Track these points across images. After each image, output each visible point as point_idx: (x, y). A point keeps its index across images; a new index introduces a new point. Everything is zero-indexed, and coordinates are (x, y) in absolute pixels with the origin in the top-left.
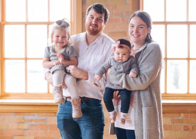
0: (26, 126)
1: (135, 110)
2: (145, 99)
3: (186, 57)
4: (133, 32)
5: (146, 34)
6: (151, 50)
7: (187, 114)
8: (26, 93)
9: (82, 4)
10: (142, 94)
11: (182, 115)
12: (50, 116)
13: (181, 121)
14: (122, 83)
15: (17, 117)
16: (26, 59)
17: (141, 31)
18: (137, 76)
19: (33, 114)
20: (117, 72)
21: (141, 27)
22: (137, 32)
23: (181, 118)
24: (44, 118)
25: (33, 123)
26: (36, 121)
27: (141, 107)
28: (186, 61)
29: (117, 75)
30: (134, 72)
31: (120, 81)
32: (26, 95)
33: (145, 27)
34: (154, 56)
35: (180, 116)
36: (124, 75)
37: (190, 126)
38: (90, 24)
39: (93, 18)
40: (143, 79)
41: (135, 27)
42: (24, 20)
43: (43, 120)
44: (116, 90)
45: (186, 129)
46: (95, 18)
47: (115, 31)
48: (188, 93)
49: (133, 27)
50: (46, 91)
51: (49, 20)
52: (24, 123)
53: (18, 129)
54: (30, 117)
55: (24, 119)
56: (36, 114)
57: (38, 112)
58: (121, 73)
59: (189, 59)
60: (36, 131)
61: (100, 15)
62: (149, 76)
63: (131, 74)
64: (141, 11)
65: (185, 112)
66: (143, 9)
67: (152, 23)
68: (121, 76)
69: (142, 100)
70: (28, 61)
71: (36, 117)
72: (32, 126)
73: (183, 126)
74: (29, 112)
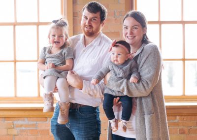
0: (15, 132)
1: (136, 117)
2: (147, 105)
3: (181, 57)
4: (127, 34)
5: (142, 35)
6: (149, 52)
7: (183, 117)
8: (16, 96)
9: (73, 3)
10: (143, 100)
11: (178, 118)
12: (41, 121)
13: (177, 124)
14: (123, 90)
15: (7, 122)
16: (15, 61)
17: (135, 31)
18: (138, 82)
19: (22, 119)
20: (118, 78)
21: (135, 28)
22: (131, 33)
23: (176, 121)
24: (35, 123)
25: (23, 128)
26: (26, 126)
27: (142, 114)
28: (182, 62)
29: (117, 81)
30: (135, 77)
31: (121, 88)
32: (16, 99)
33: (140, 28)
34: (153, 59)
35: (176, 119)
36: (125, 81)
37: (186, 129)
38: (85, 26)
40: (145, 85)
41: (129, 29)
42: (13, 21)
43: (33, 125)
44: (116, 97)
45: (182, 132)
46: (89, 18)
47: (108, 31)
48: (184, 95)
49: (127, 28)
50: (37, 95)
51: (39, 21)
52: (13, 128)
53: (8, 135)
54: (20, 122)
55: (13, 125)
56: (26, 119)
57: (28, 117)
58: (122, 78)
59: (184, 60)
60: (26, 136)
62: (150, 81)
63: (132, 79)
64: (134, 11)
65: (180, 115)
66: (136, 9)
67: (147, 23)
68: (122, 82)
69: (144, 107)
70: (17, 63)
71: (26, 122)
72: (22, 131)
73: (178, 130)
74: (19, 117)
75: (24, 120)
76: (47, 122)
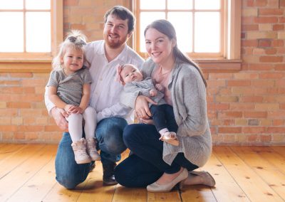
19: (5, 74)
21: (161, 41)
24: (18, 79)
25: (6, 85)
26: (9, 82)
38: (109, 34)
39: (112, 25)
43: (17, 82)
46: (114, 25)
48: (194, 52)
56: (8, 74)
57: (10, 72)
60: (8, 95)
61: (121, 20)
71: (9, 78)
72: (4, 88)
75: (6, 76)
76: (33, 78)
